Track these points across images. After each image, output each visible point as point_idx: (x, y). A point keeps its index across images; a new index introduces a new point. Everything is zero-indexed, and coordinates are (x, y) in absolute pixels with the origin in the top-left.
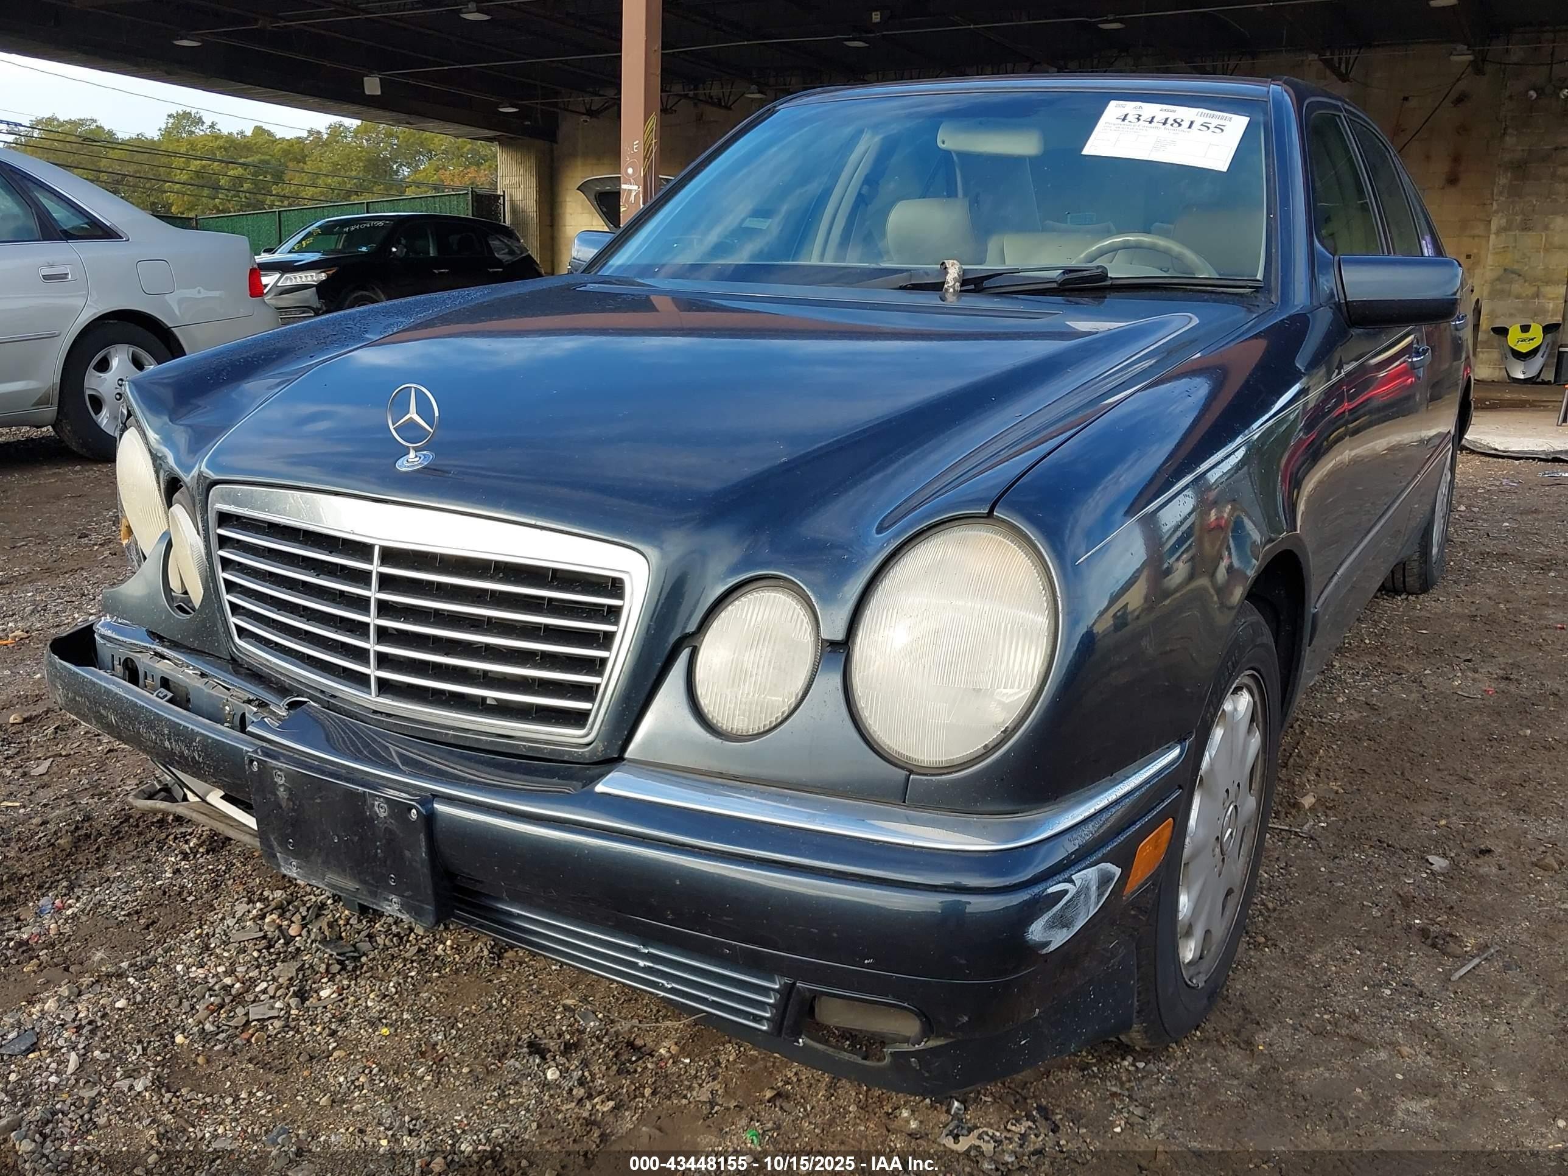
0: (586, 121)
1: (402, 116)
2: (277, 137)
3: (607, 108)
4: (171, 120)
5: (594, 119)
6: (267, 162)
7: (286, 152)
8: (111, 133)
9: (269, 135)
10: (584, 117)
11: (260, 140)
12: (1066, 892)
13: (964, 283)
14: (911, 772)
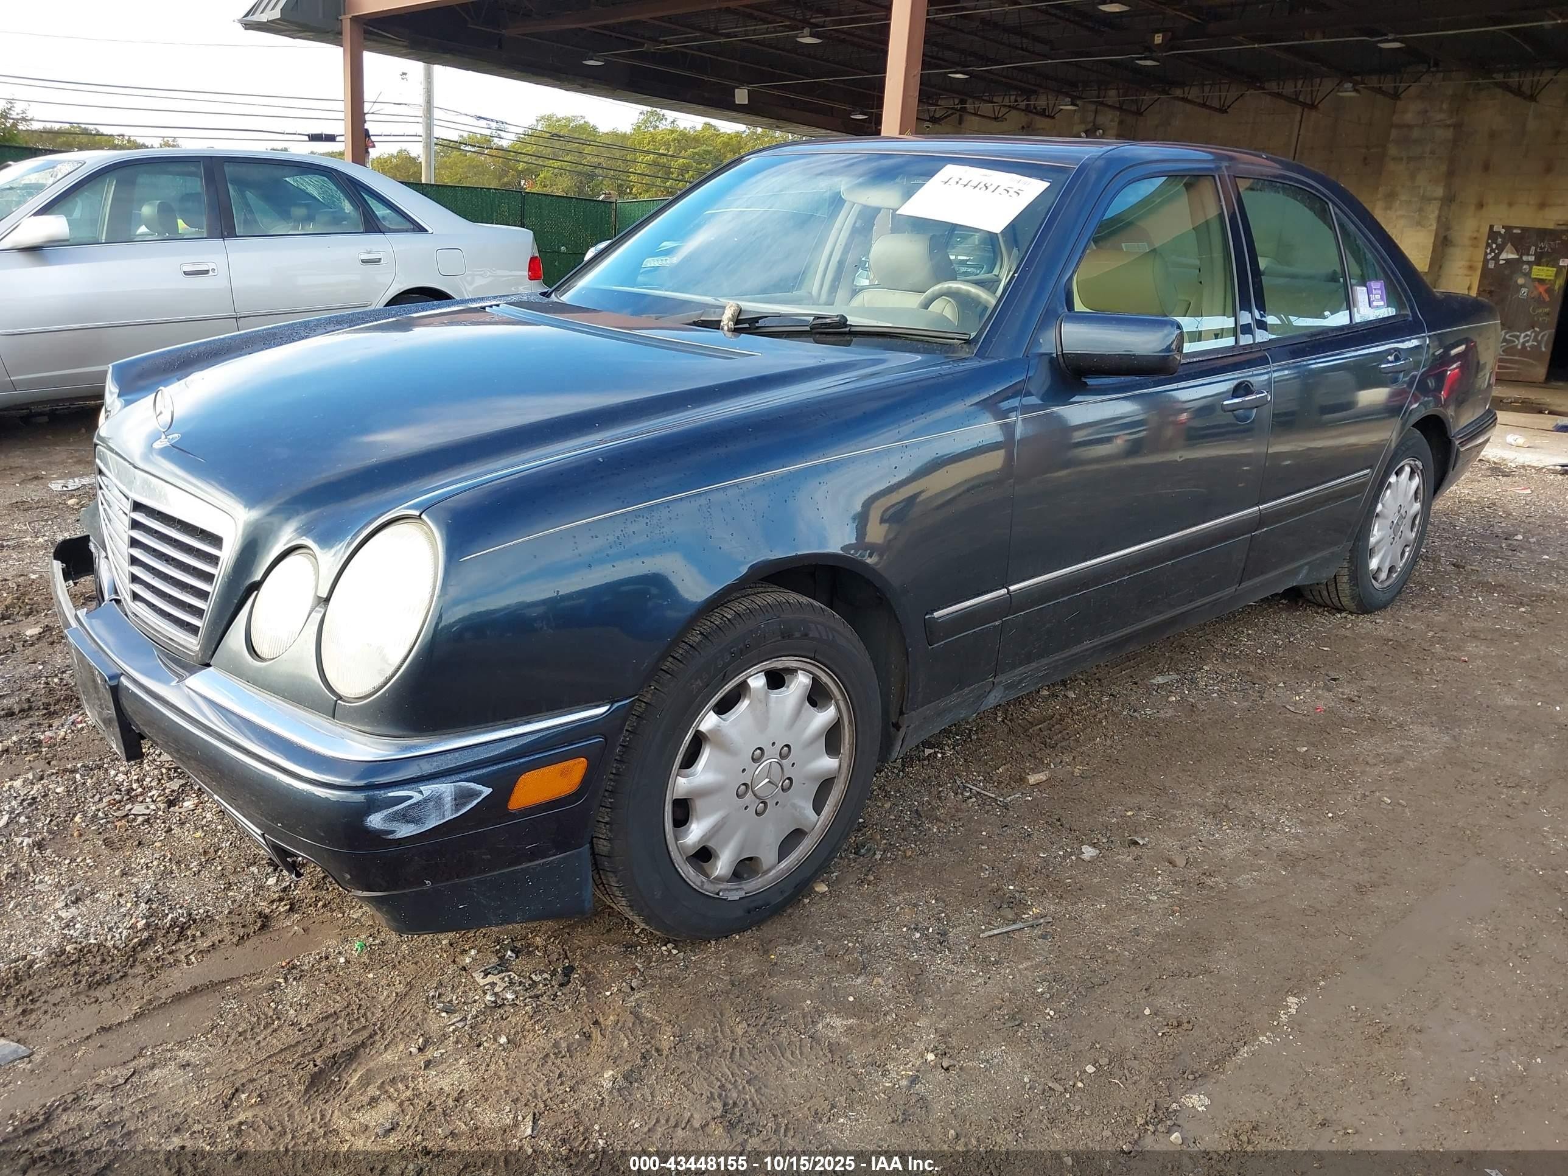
0: (928, 127)
1: (772, 121)
2: (721, 131)
3: (946, 117)
4: (642, 117)
5: (937, 126)
6: (709, 152)
7: (726, 144)
8: (594, 128)
9: (715, 129)
10: (927, 124)
11: (707, 134)
12: (411, 797)
13: (738, 322)
14: (340, 698)
